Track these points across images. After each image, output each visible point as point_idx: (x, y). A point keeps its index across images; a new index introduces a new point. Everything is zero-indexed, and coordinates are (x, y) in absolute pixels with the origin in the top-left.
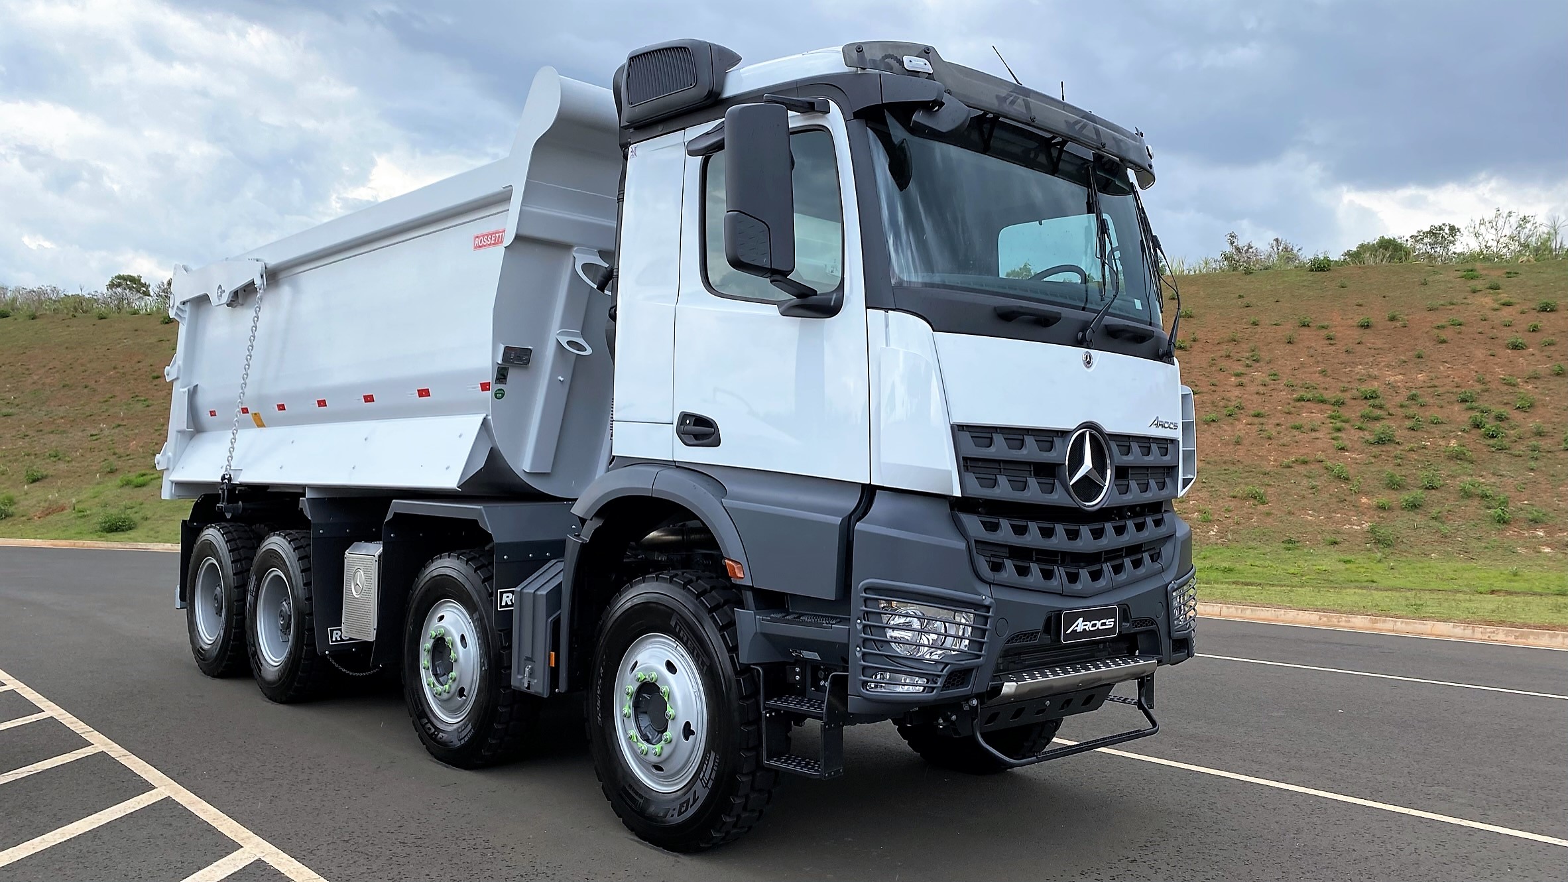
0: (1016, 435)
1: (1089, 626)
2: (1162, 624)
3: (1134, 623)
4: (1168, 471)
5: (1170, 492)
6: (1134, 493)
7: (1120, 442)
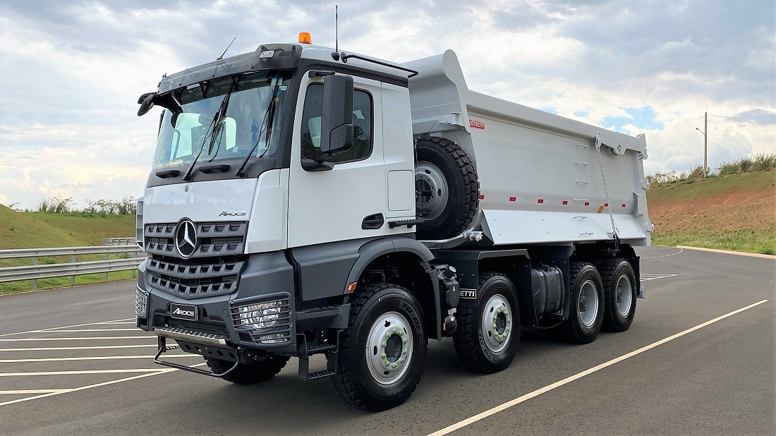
0: (160, 227)
1: (182, 312)
2: (229, 322)
3: (211, 317)
4: (242, 239)
5: (238, 250)
6: (210, 251)
7: (204, 225)
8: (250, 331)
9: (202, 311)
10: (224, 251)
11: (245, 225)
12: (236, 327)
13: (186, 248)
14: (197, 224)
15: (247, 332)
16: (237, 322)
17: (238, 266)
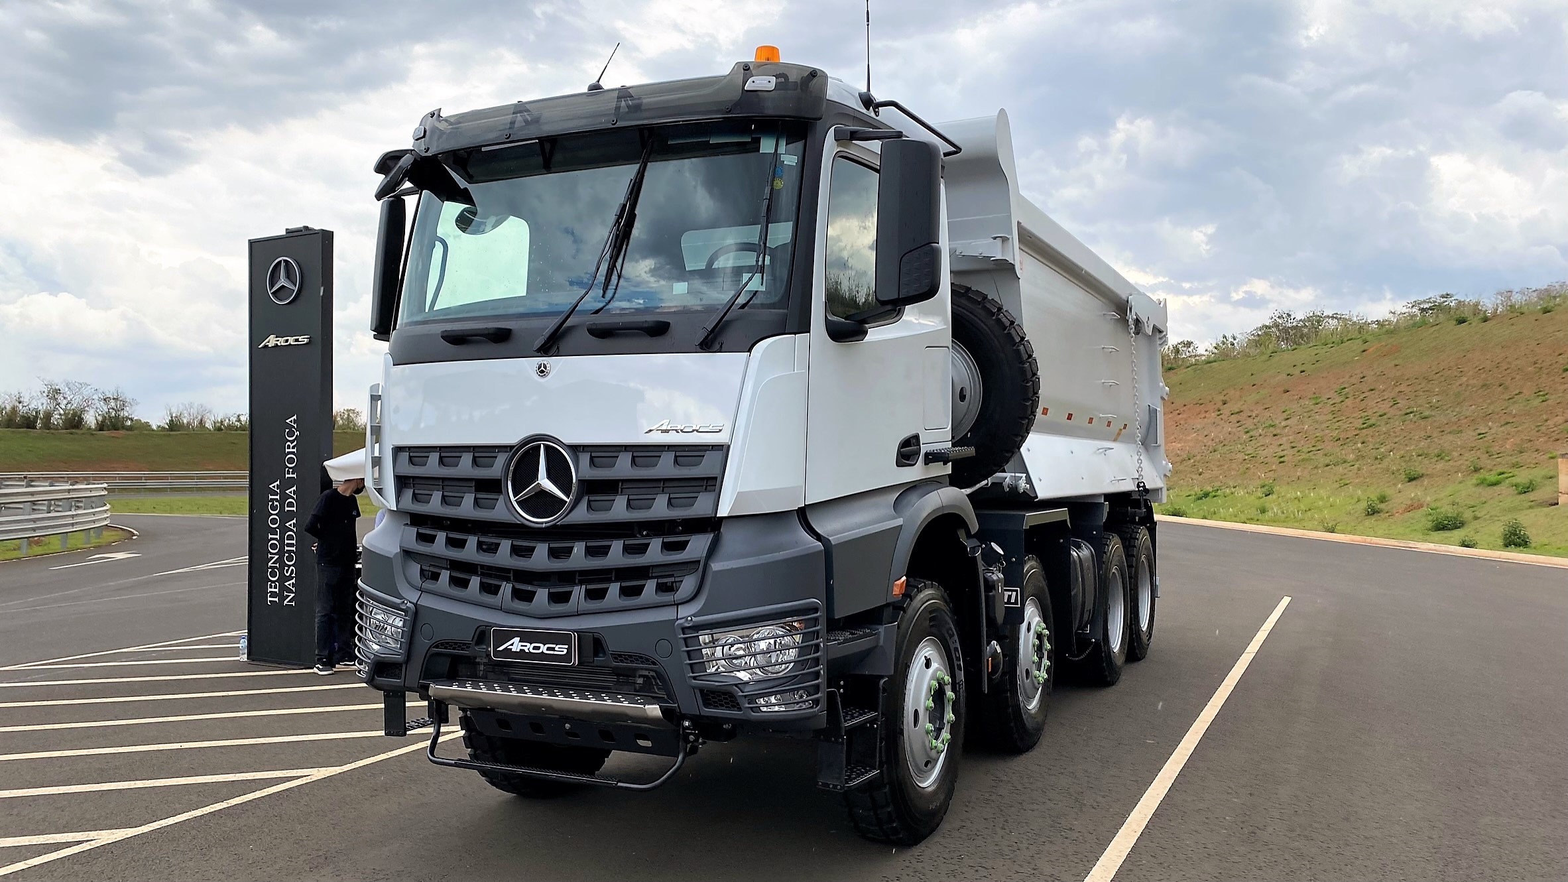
0: (448, 453)
1: (529, 647)
2: (674, 666)
3: (618, 656)
4: (713, 484)
5: (700, 507)
6: (619, 510)
7: (601, 453)
8: (736, 685)
9: (593, 644)
10: (660, 508)
11: (719, 455)
12: (695, 678)
13: (541, 503)
14: (575, 449)
15: (728, 688)
16: (698, 666)
17: (698, 545)
